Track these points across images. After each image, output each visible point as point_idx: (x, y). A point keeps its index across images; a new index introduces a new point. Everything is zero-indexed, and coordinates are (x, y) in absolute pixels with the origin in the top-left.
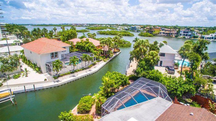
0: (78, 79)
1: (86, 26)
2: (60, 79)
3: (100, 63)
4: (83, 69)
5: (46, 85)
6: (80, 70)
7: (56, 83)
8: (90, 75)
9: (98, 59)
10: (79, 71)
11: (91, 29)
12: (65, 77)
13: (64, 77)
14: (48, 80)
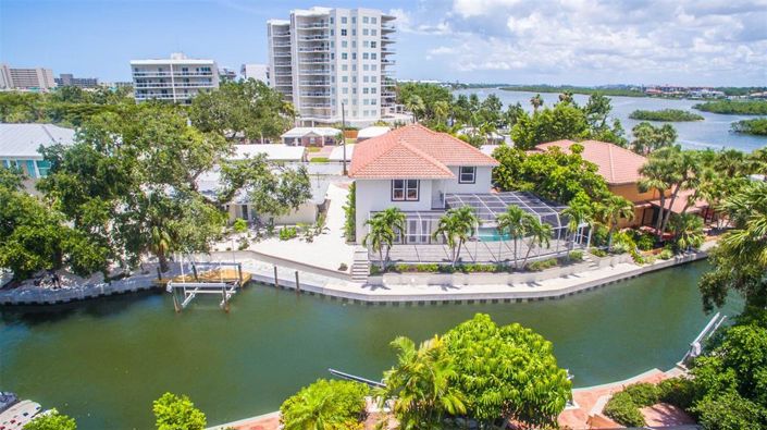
0: (459, 302)
1: (703, 96)
2: (386, 278)
3: (608, 259)
4: (502, 268)
5: (334, 285)
6: (486, 270)
7: (367, 291)
8: (519, 300)
9: (602, 245)
10: (477, 269)
11: (720, 109)
12: (413, 277)
13: (405, 277)
14: (348, 272)
